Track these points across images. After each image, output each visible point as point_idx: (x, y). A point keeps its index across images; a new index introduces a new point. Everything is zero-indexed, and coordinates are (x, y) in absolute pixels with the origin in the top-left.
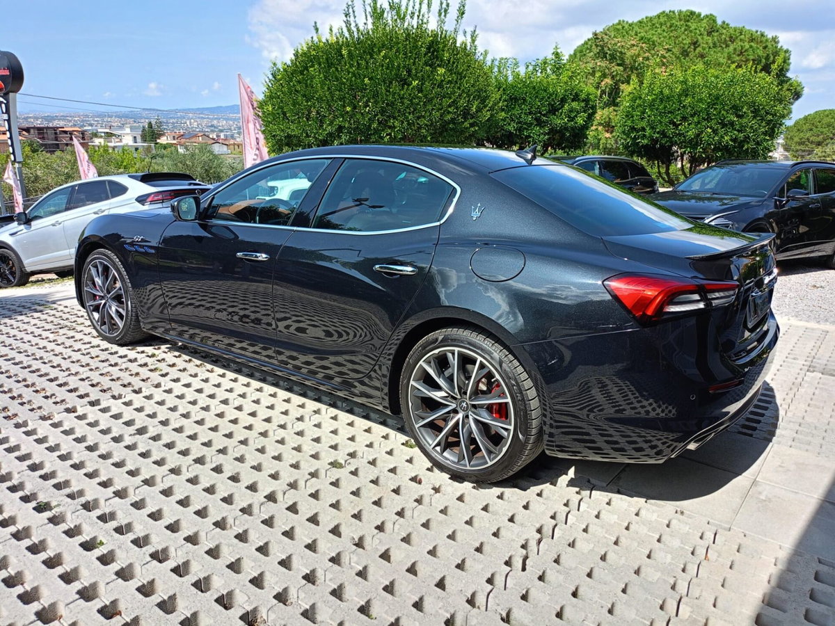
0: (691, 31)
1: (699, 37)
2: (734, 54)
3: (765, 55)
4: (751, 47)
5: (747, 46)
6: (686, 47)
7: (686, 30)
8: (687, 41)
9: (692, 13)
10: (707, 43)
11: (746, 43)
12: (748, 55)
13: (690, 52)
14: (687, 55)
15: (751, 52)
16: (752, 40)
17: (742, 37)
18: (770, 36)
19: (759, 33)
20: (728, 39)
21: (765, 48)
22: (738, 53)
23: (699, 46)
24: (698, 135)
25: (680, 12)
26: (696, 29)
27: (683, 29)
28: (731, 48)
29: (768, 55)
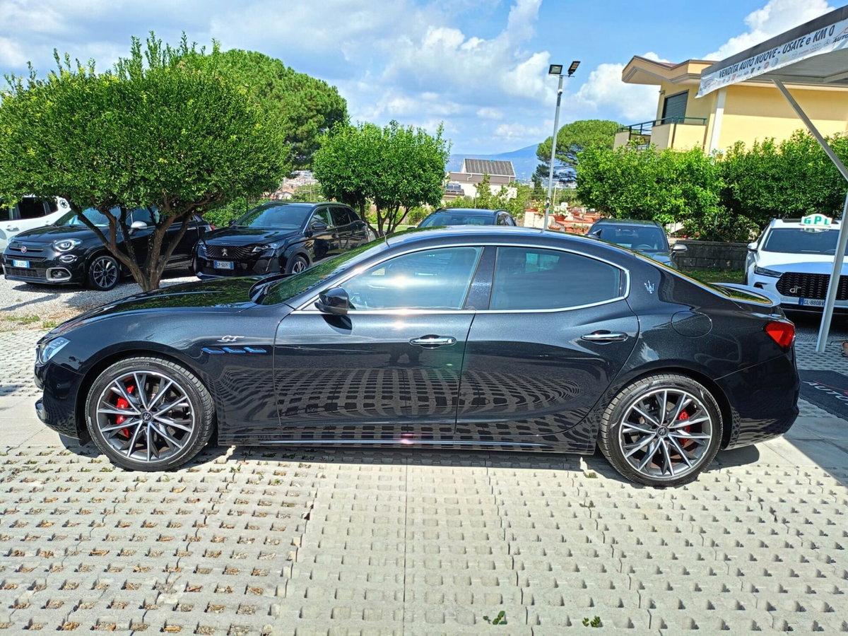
0: (264, 73)
1: (273, 80)
2: (306, 98)
3: (330, 102)
4: (318, 94)
5: (315, 93)
6: (264, 87)
7: (259, 71)
8: (264, 82)
9: (261, 56)
10: (281, 86)
11: (313, 90)
12: (317, 101)
13: (267, 92)
14: (265, 95)
15: (318, 98)
16: (318, 88)
17: (309, 83)
18: (330, 86)
19: (321, 82)
20: (297, 84)
21: (329, 96)
22: (309, 98)
23: (274, 87)
24: (395, 185)
25: (250, 53)
26: (268, 71)
27: (257, 70)
28: (302, 93)
29: (332, 102)
